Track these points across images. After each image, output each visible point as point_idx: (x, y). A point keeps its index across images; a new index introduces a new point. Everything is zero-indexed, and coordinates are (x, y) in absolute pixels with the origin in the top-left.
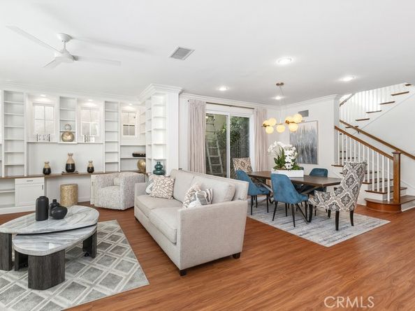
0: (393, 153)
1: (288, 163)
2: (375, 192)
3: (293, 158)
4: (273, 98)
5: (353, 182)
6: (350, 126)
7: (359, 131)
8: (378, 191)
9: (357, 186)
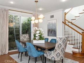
0: (82, 32)
1: (37, 37)
2: (76, 48)
3: (39, 35)
4: (39, 9)
5: (61, 46)
6: (69, 22)
7: (72, 24)
8: (77, 48)
9: (63, 48)
